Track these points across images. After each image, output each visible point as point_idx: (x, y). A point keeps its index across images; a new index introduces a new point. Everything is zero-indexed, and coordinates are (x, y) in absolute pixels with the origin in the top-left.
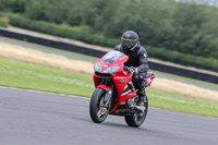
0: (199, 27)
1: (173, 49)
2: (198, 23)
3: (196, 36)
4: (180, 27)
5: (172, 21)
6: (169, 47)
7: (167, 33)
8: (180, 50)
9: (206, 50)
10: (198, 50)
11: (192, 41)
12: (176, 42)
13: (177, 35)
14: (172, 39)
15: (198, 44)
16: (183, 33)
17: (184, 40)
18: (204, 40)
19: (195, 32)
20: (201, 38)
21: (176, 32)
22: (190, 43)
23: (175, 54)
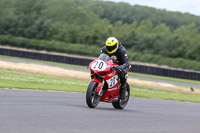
0: (39, 13)
1: (18, 35)
2: (38, 10)
3: (38, 22)
4: (23, 15)
5: (14, 9)
6: (14, 34)
7: (11, 21)
8: (24, 36)
9: (48, 33)
10: (41, 34)
11: (34, 27)
12: (20, 29)
13: (21, 22)
14: (16, 26)
15: (40, 29)
16: (25, 20)
17: (27, 26)
18: (45, 24)
19: (36, 18)
20: (42, 23)
21: (19, 19)
22: (33, 28)
23: (20, 39)
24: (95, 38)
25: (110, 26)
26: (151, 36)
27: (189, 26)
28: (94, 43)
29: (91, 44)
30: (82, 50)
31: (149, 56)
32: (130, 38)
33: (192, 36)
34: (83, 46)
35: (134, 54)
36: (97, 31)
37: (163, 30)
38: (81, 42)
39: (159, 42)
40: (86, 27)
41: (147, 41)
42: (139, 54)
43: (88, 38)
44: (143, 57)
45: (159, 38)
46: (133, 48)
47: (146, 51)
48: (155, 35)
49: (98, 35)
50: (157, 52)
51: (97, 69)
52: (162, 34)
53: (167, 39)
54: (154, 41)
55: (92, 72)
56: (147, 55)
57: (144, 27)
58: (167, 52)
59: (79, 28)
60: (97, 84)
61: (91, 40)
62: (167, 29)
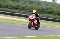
24: (7, 6)
25: (12, 3)
26: (24, 6)
27: (35, 3)
28: (7, 8)
29: (6, 8)
30: (3, 10)
31: (23, 12)
32: (18, 6)
33: (36, 6)
34: (3, 8)
35: (19, 11)
36: (8, 4)
37: (28, 4)
38: (3, 7)
39: (27, 8)
41: (23, 7)
42: (20, 11)
43: (5, 6)
44: (21, 12)
45: (26, 6)
46: (19, 9)
47: (22, 10)
48: (25, 5)
50: (26, 11)
51: (31, 18)
52: (27, 5)
53: (29, 7)
54: (25, 7)
55: (30, 19)
56: (23, 11)
57: (22, 3)
58: (29, 11)
59: (2, 3)
60: (31, 22)
61: (6, 7)
62: (29, 4)
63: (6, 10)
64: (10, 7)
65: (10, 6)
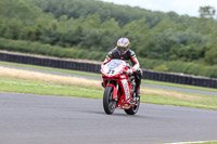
24: (38, 34)
25: (55, 21)
26: (99, 31)
28: (37, 39)
29: (33, 40)
30: (24, 47)
31: (97, 53)
33: (143, 32)
34: (25, 42)
35: (80, 52)
36: (40, 26)
37: (112, 26)
38: (23, 38)
39: (108, 39)
40: (29, 22)
42: (86, 51)
43: (30, 33)
44: (90, 54)
45: (107, 34)
46: (79, 45)
47: (93, 48)
48: (103, 30)
49: (42, 31)
52: (111, 30)
54: (102, 37)
56: (94, 52)
57: (92, 21)
59: (20, 22)
61: (34, 36)
62: (116, 24)
63: (33, 49)
64: (48, 39)
65: (48, 33)
